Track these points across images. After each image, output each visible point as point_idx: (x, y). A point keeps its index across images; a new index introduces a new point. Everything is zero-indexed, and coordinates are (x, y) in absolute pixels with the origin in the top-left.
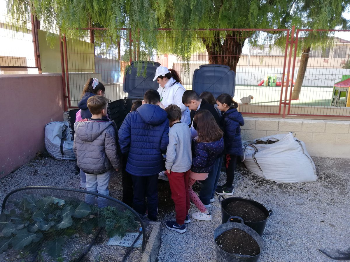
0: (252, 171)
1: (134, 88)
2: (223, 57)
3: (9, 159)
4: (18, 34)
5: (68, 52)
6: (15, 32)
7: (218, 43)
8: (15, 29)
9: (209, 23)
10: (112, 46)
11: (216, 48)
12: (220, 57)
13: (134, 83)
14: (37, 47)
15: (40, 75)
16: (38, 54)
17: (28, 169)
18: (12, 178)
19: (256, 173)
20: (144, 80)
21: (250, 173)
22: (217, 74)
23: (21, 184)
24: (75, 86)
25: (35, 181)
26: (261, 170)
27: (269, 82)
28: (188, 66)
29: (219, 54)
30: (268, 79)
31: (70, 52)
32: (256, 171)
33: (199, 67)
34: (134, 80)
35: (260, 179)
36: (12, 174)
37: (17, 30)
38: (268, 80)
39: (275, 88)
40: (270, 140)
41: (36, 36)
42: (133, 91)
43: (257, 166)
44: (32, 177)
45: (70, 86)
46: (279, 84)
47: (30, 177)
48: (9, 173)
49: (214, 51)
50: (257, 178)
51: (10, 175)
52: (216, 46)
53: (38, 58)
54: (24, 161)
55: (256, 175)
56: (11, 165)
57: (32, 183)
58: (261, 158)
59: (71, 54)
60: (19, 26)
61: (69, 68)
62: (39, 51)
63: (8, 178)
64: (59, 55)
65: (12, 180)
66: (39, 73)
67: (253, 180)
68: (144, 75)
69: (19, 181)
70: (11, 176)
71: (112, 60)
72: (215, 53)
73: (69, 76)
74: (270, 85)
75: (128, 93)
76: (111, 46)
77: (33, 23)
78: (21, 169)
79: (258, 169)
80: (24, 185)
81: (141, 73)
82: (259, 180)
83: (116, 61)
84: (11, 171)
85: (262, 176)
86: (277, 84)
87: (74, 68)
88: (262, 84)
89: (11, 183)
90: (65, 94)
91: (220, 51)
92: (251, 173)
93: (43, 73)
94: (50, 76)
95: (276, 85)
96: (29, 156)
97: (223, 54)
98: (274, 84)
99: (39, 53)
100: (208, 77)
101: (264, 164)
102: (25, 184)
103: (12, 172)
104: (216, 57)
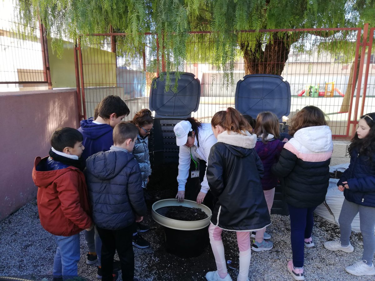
0: (319, 214)
1: (163, 106)
2: (265, 65)
3: (8, 198)
4: (25, 43)
5: (83, 63)
6: (22, 40)
7: (259, 49)
8: (21, 37)
9: (259, 20)
10: (136, 56)
11: (256, 55)
12: (261, 64)
13: (162, 100)
14: (46, 58)
15: (50, 91)
16: (47, 66)
17: (32, 209)
18: (10, 222)
19: (324, 217)
20: (175, 95)
21: (315, 217)
22: (266, 86)
23: (20, 233)
24: (92, 104)
25: (37, 228)
26: (332, 213)
27: (310, 92)
28: (232, 77)
29: (260, 62)
30: (310, 88)
31: (87, 63)
32: (324, 214)
33: (243, 78)
34: (162, 95)
35: (330, 226)
36: (11, 217)
37: (23, 39)
38: (309, 90)
39: (317, 98)
40: (338, 170)
41: (45, 44)
42: (161, 109)
43: (326, 208)
44: (34, 221)
45: (86, 103)
46: (323, 94)
47: (32, 221)
48: (8, 215)
49: (255, 58)
50: (326, 225)
51: (8, 218)
52: (257, 52)
53: (48, 71)
54: (27, 198)
55: (324, 220)
56: (10, 205)
57: (34, 230)
58: (332, 199)
59: (87, 66)
60: (27, 34)
61: (85, 82)
62: (48, 62)
63: (5, 223)
64: (73, 67)
65: (10, 226)
66: (49, 89)
67: (321, 227)
68: (175, 90)
69: (18, 227)
70: (9, 220)
71: (136, 72)
72: (256, 60)
73: (85, 91)
74: (312, 95)
75: (155, 111)
76: (134, 55)
77: (41, 29)
78: (23, 209)
79: (328, 212)
80: (23, 234)
81: (170, 87)
82: (329, 228)
83: (141, 72)
84: (9, 213)
85: (334, 221)
86: (319, 94)
87: (91, 82)
88: (303, 95)
89: (7, 230)
90: (80, 113)
91: (262, 58)
92: (317, 217)
93: (53, 89)
94: (62, 93)
95: (319, 96)
96: (33, 192)
97: (266, 61)
98: (316, 95)
99: (49, 65)
100: (255, 90)
101: (337, 206)
102: (25, 231)
103: (12, 214)
104: (257, 65)
